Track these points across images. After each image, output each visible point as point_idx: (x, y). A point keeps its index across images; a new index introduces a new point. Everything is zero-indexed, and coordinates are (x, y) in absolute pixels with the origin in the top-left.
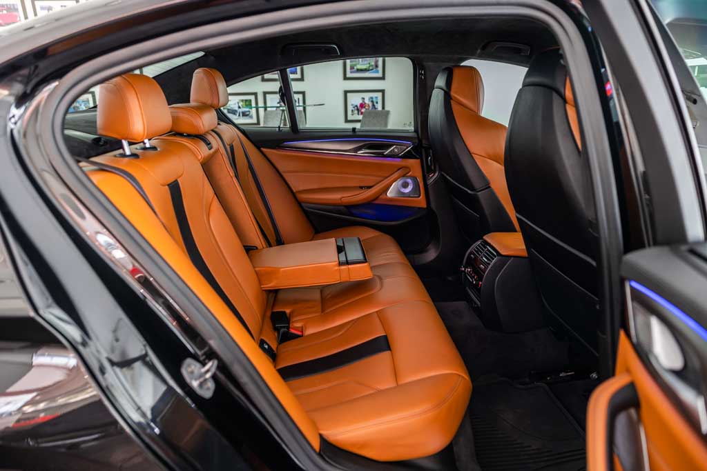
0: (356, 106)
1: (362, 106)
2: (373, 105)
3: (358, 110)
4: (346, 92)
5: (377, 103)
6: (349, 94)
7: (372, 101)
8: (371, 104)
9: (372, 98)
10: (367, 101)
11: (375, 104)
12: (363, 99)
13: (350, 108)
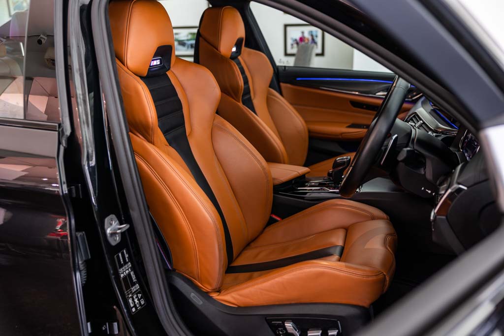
0: (296, 40)
1: (302, 39)
2: (313, 40)
3: (297, 44)
4: (286, 26)
5: (317, 36)
6: (289, 29)
7: (312, 36)
8: (310, 38)
9: (311, 32)
10: (307, 35)
11: (315, 38)
12: (303, 33)
13: (289, 42)
